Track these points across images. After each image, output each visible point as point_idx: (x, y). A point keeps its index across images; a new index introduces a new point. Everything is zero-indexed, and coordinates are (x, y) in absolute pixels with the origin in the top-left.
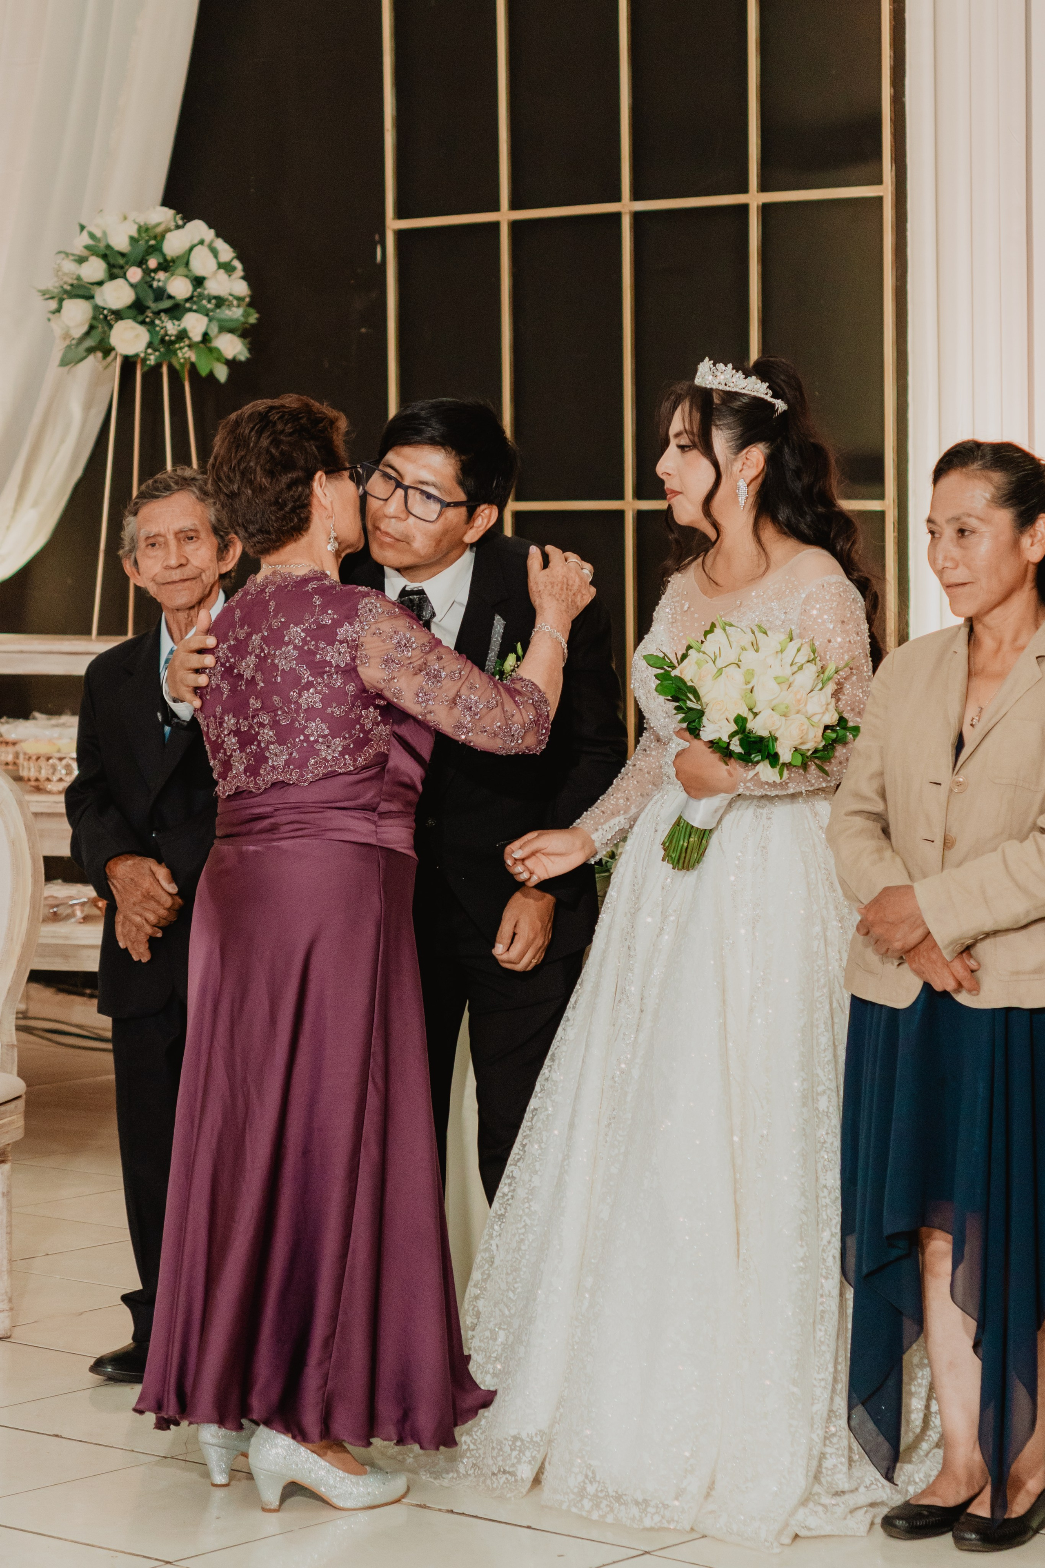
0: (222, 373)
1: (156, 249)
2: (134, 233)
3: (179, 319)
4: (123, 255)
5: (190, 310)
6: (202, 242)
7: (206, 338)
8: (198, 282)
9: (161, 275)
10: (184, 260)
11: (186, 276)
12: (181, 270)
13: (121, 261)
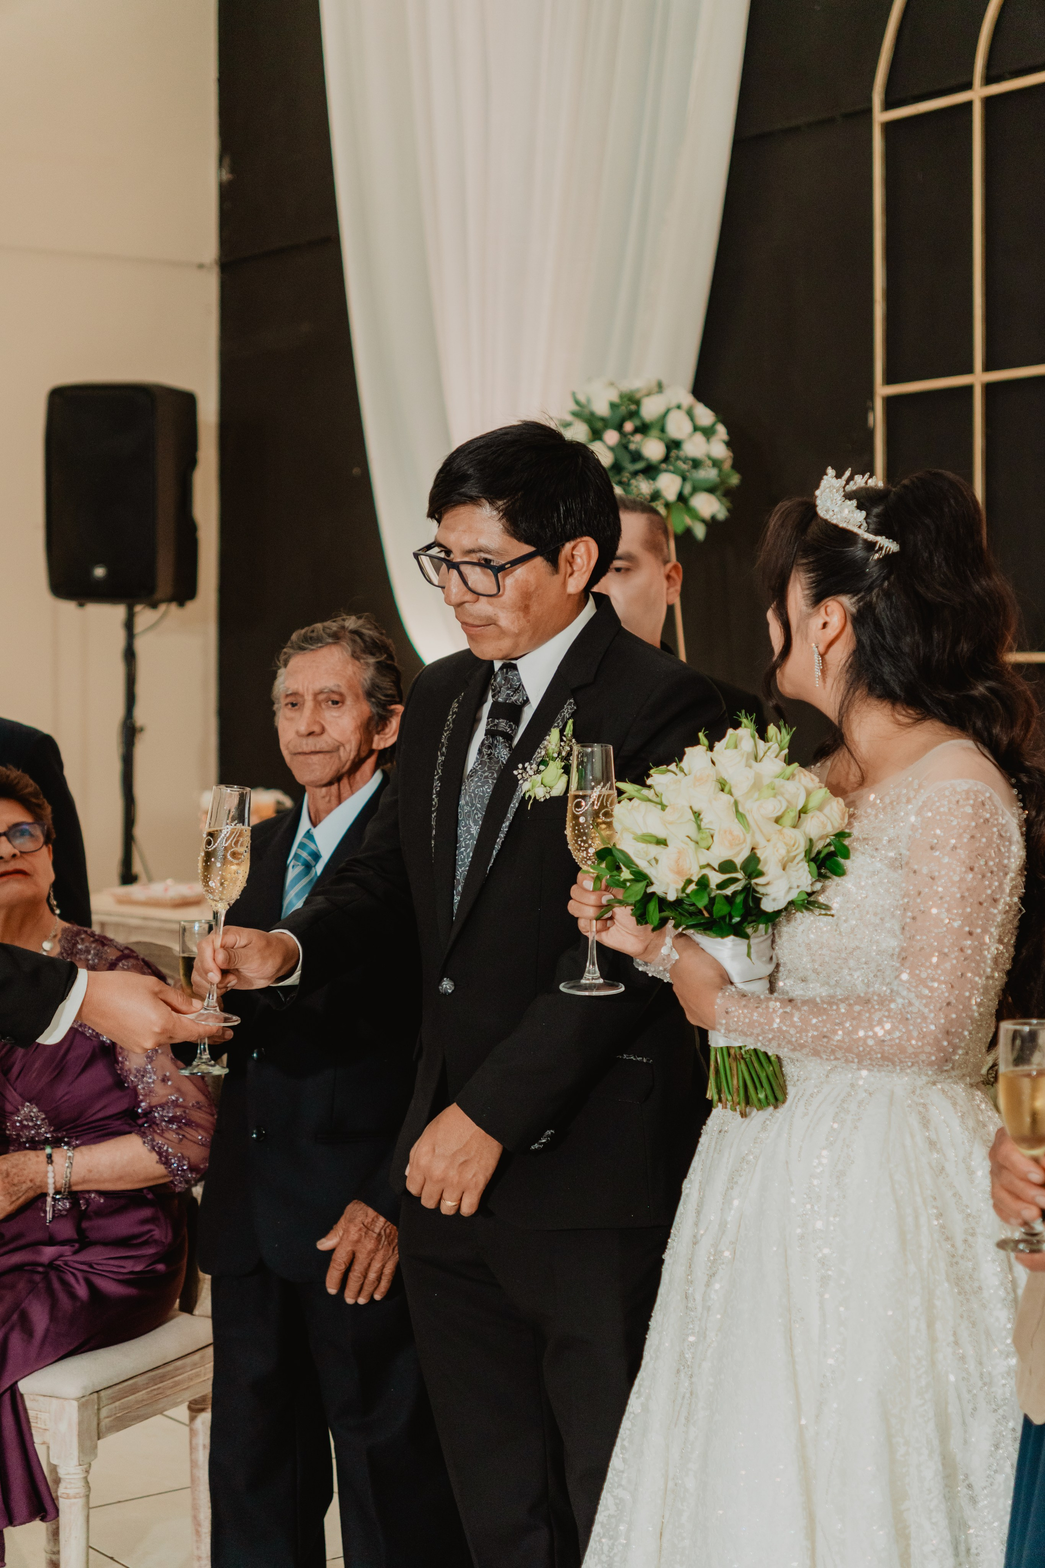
0: (700, 532)
1: (633, 415)
2: (615, 398)
3: (654, 479)
4: (603, 419)
5: (666, 471)
6: (679, 407)
7: (682, 498)
8: (673, 445)
9: (638, 437)
10: (660, 424)
11: (661, 439)
12: (655, 432)
13: (599, 425)
